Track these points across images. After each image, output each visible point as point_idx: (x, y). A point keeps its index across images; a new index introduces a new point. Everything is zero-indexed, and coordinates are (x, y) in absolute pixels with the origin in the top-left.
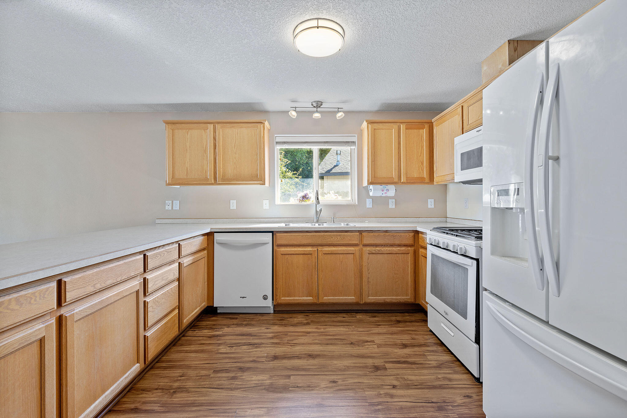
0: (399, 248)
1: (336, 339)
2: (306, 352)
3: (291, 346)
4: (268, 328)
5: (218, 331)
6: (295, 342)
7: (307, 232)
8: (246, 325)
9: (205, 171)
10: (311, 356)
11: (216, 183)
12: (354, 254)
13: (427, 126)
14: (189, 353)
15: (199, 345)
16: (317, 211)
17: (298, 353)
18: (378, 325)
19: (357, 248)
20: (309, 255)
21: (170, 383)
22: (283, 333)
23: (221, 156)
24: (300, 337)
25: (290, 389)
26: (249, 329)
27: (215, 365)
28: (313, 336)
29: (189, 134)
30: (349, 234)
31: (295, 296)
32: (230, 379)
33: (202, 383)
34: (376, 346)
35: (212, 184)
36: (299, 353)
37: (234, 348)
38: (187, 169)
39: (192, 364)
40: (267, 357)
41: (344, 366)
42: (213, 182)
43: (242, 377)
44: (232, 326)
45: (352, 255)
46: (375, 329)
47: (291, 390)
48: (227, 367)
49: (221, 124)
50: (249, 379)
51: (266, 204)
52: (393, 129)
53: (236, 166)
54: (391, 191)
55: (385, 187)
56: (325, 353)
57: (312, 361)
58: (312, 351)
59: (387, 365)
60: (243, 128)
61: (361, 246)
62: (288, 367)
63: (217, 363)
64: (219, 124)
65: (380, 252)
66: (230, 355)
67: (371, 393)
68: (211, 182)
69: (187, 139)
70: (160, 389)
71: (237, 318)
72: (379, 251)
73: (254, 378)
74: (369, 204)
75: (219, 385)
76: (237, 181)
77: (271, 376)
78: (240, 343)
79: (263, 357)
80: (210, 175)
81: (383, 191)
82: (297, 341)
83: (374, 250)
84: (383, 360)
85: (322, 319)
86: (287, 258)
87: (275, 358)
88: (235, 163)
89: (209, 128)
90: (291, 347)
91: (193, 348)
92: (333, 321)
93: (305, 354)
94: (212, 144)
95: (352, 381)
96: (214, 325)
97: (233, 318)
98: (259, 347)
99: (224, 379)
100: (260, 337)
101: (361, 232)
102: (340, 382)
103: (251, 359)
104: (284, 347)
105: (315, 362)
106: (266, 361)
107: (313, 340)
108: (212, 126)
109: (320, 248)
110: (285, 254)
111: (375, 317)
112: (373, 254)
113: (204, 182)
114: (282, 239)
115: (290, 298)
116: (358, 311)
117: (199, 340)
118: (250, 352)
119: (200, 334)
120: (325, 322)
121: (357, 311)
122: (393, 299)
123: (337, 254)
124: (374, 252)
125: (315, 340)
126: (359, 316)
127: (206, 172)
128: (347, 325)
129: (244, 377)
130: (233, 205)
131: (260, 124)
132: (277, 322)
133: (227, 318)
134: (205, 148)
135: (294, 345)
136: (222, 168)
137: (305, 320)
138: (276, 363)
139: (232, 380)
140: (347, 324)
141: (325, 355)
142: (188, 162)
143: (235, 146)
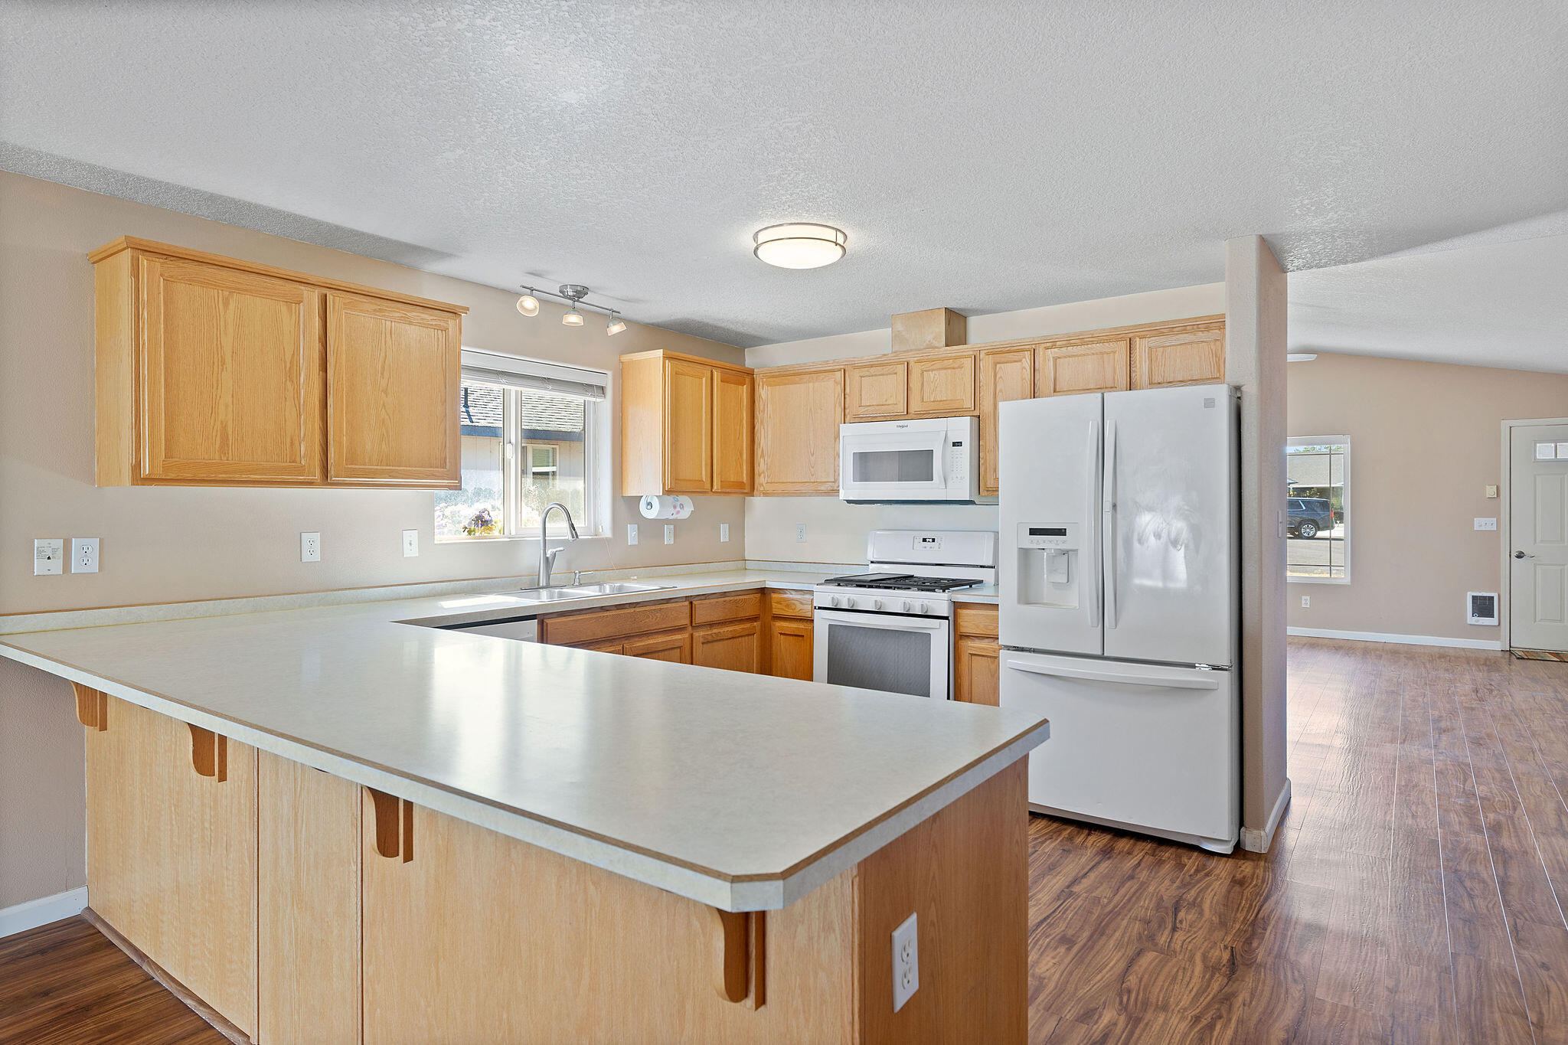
0: (742, 626)
9: (288, 440)
11: (326, 478)
12: (681, 647)
13: (747, 380)
16: (546, 558)
19: (686, 635)
23: (344, 396)
29: (232, 306)
30: (674, 605)
38: (224, 427)
42: (318, 476)
45: (679, 650)
49: (342, 295)
51: (408, 544)
52: (704, 379)
53: (387, 432)
54: (686, 508)
55: (678, 500)
60: (405, 318)
61: (691, 629)
64: (338, 293)
65: (718, 638)
68: (311, 478)
69: (222, 323)
72: (717, 634)
74: (632, 534)
76: (391, 477)
80: (310, 453)
81: (675, 507)
83: (712, 634)
88: (383, 420)
89: (305, 301)
94: (316, 356)
101: (690, 600)
108: (316, 293)
109: (627, 645)
114: (556, 632)
123: (656, 651)
124: (711, 638)
127: (292, 443)
130: (312, 548)
134: (288, 365)
136: (346, 432)
142: (227, 406)
143: (383, 368)
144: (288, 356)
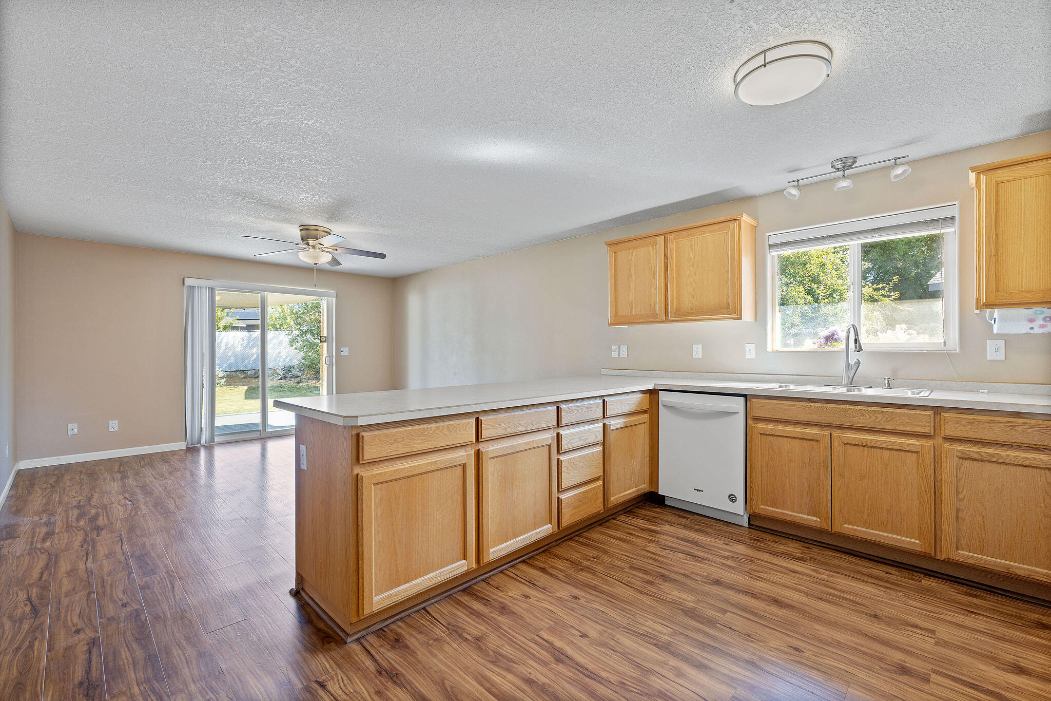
1: (844, 598)
2: (771, 595)
3: (752, 578)
4: (727, 544)
5: (656, 526)
6: (761, 575)
7: (810, 400)
8: (696, 530)
9: (653, 304)
10: (777, 602)
11: (667, 320)
12: (917, 452)
14: (612, 538)
15: (627, 533)
16: (848, 365)
17: (757, 590)
18: (971, 612)
19: (927, 443)
20: (812, 442)
21: (581, 559)
22: (749, 558)
23: (675, 280)
24: (773, 572)
25: (718, 625)
26: (698, 537)
27: (635, 561)
28: (800, 579)
29: (634, 255)
31: (784, 509)
32: (645, 582)
33: (613, 573)
34: (933, 641)
35: (662, 322)
36: (759, 591)
37: (667, 551)
38: (632, 302)
39: (609, 550)
40: (705, 577)
41: (832, 639)
42: (664, 318)
43: (658, 585)
44: (677, 526)
45: (915, 455)
46: (957, 615)
47: (717, 627)
48: (647, 568)
49: (674, 234)
50: (668, 591)
51: (750, 351)
53: (696, 294)
56: (807, 609)
57: (774, 609)
58: (782, 597)
59: (934, 677)
60: (706, 233)
61: (939, 440)
62: (731, 601)
63: (638, 560)
64: (672, 234)
65: (994, 459)
66: (657, 557)
67: (861, 694)
68: (660, 319)
69: (631, 262)
70: (570, 561)
71: (688, 518)
72: (993, 455)
73: (675, 593)
74: (994, 351)
75: (629, 582)
76: (697, 316)
77: (699, 600)
78: (677, 548)
79: (701, 575)
80: (659, 309)
81: (1031, 320)
82: (765, 575)
83: (977, 452)
84: (930, 667)
85: (836, 562)
86: (771, 441)
87: (718, 583)
88: (694, 288)
89: (658, 242)
90: (749, 579)
91: (618, 534)
92: (859, 572)
93: (770, 597)
94: (663, 265)
95: (833, 663)
96: (654, 517)
97: (683, 517)
98: (700, 562)
99: (638, 579)
100: (710, 551)
101: (937, 410)
102: (808, 654)
103: (682, 572)
104: (738, 575)
105: (781, 613)
106: (701, 581)
107: (795, 584)
108: (662, 238)
109: (836, 433)
110: (767, 435)
111: (976, 596)
112: (975, 460)
113: (651, 319)
114: (760, 409)
115: (777, 510)
116: (933, 574)
117: (630, 529)
118: (685, 563)
119: (633, 522)
120: (839, 566)
121: (929, 573)
122: (1036, 572)
123: (875, 447)
124: (976, 456)
125: (800, 585)
126: (927, 582)
127: (654, 305)
128: (886, 588)
129: (662, 587)
130: (698, 352)
131: (733, 222)
132: (748, 540)
133: (675, 514)
134: (653, 272)
135: (756, 578)
136: (676, 297)
137: (800, 553)
138: (716, 590)
139: (646, 583)
140: (889, 585)
141: (805, 611)
142: (632, 294)
143: (694, 263)
144: (653, 269)
